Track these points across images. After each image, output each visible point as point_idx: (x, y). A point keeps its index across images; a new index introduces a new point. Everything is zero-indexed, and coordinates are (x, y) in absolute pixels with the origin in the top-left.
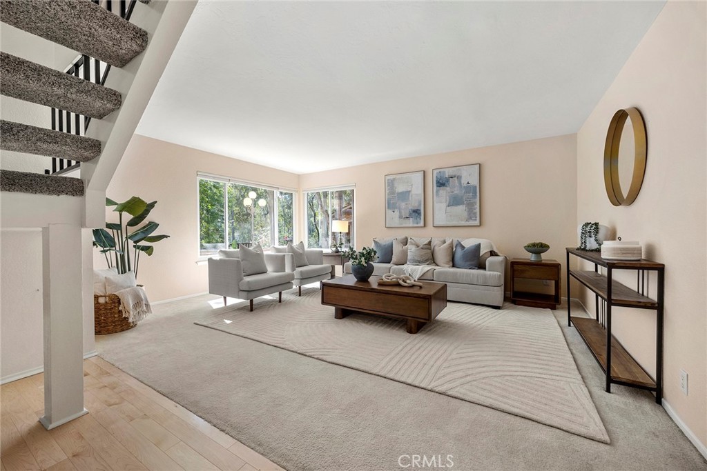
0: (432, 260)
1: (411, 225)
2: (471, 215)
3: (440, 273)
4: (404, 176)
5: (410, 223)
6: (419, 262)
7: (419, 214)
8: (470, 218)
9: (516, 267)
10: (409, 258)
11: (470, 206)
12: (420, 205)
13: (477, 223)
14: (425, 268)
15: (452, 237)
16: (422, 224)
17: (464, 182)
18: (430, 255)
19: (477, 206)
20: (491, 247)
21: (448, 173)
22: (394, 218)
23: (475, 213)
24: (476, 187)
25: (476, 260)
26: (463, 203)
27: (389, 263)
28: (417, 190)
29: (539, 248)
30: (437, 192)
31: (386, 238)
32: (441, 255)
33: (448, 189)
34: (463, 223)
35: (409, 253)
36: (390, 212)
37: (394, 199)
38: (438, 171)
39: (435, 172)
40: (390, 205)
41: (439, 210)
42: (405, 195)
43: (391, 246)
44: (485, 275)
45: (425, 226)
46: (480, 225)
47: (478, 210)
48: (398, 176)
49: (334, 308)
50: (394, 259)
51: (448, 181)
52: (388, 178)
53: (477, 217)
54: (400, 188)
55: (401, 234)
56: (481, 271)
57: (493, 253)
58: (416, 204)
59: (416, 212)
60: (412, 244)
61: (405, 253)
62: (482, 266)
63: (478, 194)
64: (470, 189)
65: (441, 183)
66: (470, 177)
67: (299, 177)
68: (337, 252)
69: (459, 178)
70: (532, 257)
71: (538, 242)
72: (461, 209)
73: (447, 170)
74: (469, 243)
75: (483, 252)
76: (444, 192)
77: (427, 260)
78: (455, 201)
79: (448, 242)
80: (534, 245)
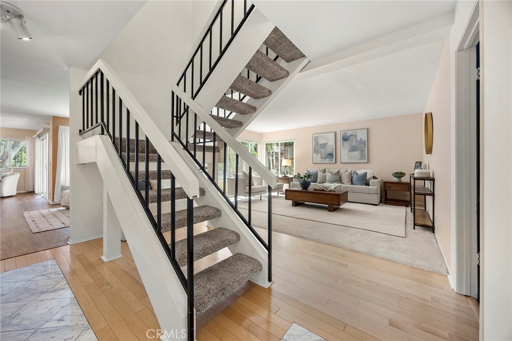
0: (340, 181)
1: (328, 162)
2: (362, 157)
3: (344, 187)
4: (324, 135)
5: (327, 161)
6: (333, 182)
7: (333, 156)
8: (362, 158)
9: (386, 184)
10: (327, 180)
11: (362, 152)
12: (333, 151)
13: (366, 161)
14: (337, 185)
15: (351, 168)
16: (334, 161)
17: (358, 138)
18: (339, 178)
19: (366, 152)
20: (374, 174)
21: (349, 133)
22: (318, 158)
23: (365, 156)
24: (365, 142)
25: (364, 180)
26: (358, 150)
27: (316, 182)
28: (331, 143)
29: (400, 175)
30: (343, 144)
31: (313, 169)
32: (345, 178)
33: (349, 142)
34: (358, 161)
35: (327, 177)
36: (315, 155)
37: (318, 147)
38: (344, 132)
39: (342, 133)
40: (316, 151)
41: (344, 154)
42: (324, 146)
43: (317, 173)
44: (369, 188)
45: (336, 162)
46: (368, 162)
47: (366, 154)
48: (320, 135)
49: (291, 201)
50: (318, 180)
51: (349, 138)
52: (314, 135)
53: (366, 158)
54: (321, 142)
55: (322, 167)
56: (367, 186)
57: (374, 178)
58: (331, 151)
59: (331, 155)
60: (328, 172)
61: (325, 178)
62: (367, 184)
63: (366, 145)
64: (362, 142)
65: (345, 139)
66: (361, 135)
67: (261, 135)
68: (285, 176)
69: (356, 136)
70: (396, 180)
71: (399, 171)
72: (356, 153)
73: (348, 132)
74: (361, 172)
75: (368, 177)
76: (347, 144)
77: (337, 181)
78: (353, 149)
79: (349, 171)
80: (397, 173)
